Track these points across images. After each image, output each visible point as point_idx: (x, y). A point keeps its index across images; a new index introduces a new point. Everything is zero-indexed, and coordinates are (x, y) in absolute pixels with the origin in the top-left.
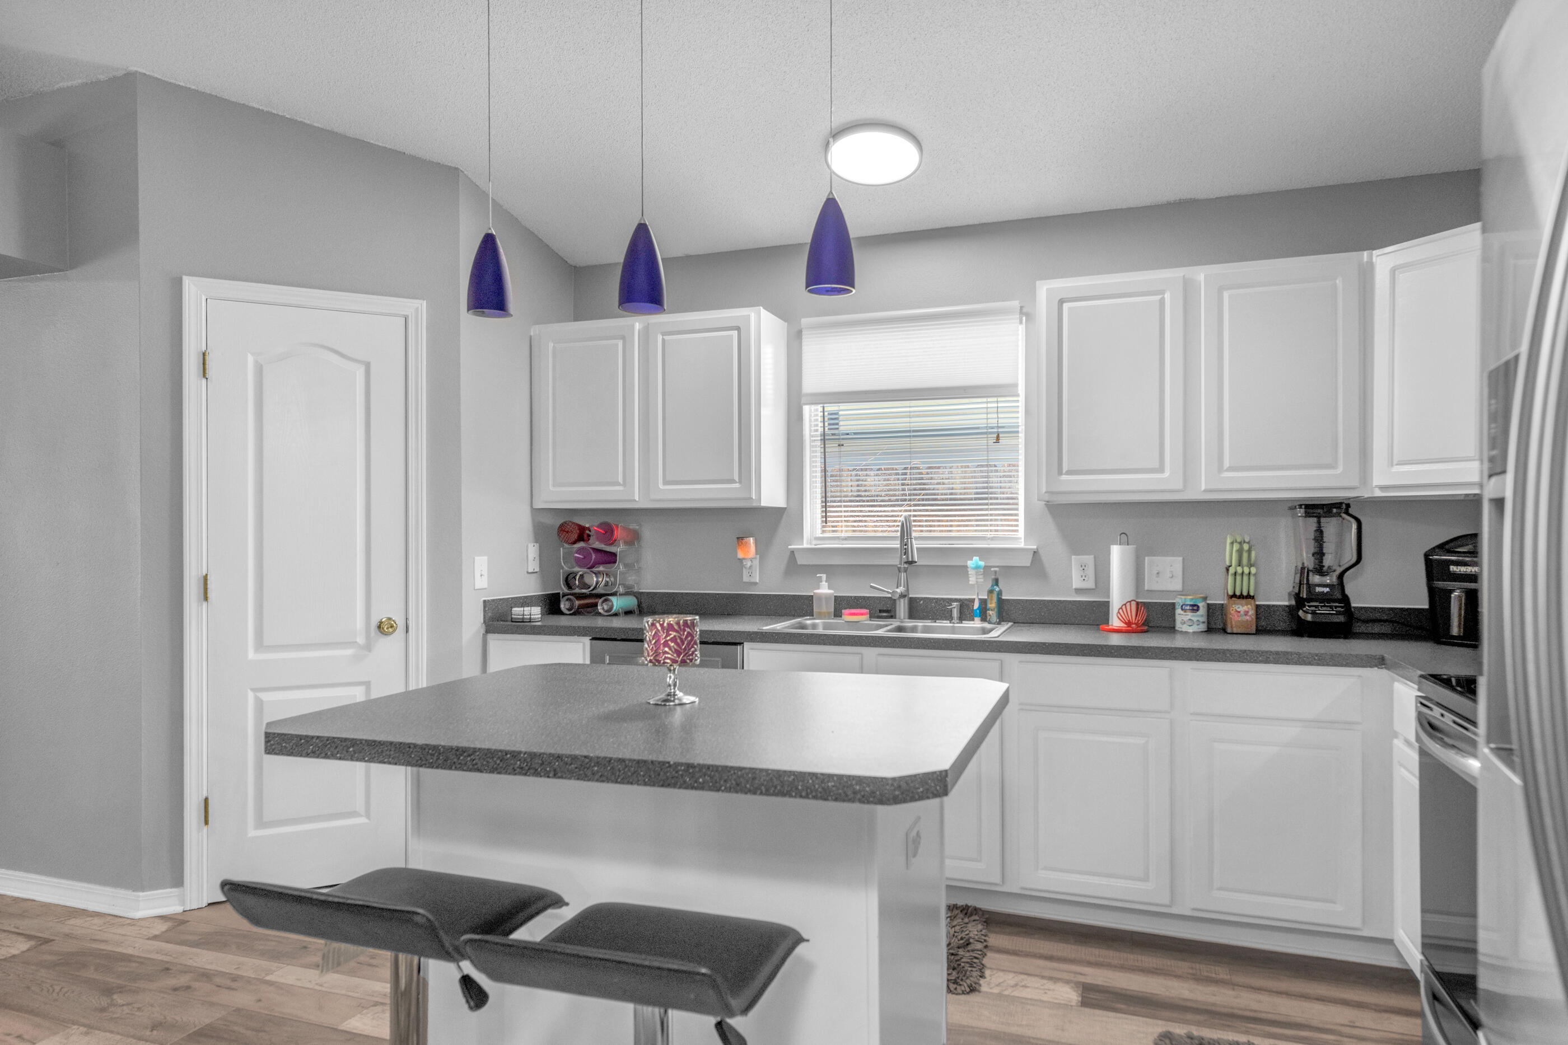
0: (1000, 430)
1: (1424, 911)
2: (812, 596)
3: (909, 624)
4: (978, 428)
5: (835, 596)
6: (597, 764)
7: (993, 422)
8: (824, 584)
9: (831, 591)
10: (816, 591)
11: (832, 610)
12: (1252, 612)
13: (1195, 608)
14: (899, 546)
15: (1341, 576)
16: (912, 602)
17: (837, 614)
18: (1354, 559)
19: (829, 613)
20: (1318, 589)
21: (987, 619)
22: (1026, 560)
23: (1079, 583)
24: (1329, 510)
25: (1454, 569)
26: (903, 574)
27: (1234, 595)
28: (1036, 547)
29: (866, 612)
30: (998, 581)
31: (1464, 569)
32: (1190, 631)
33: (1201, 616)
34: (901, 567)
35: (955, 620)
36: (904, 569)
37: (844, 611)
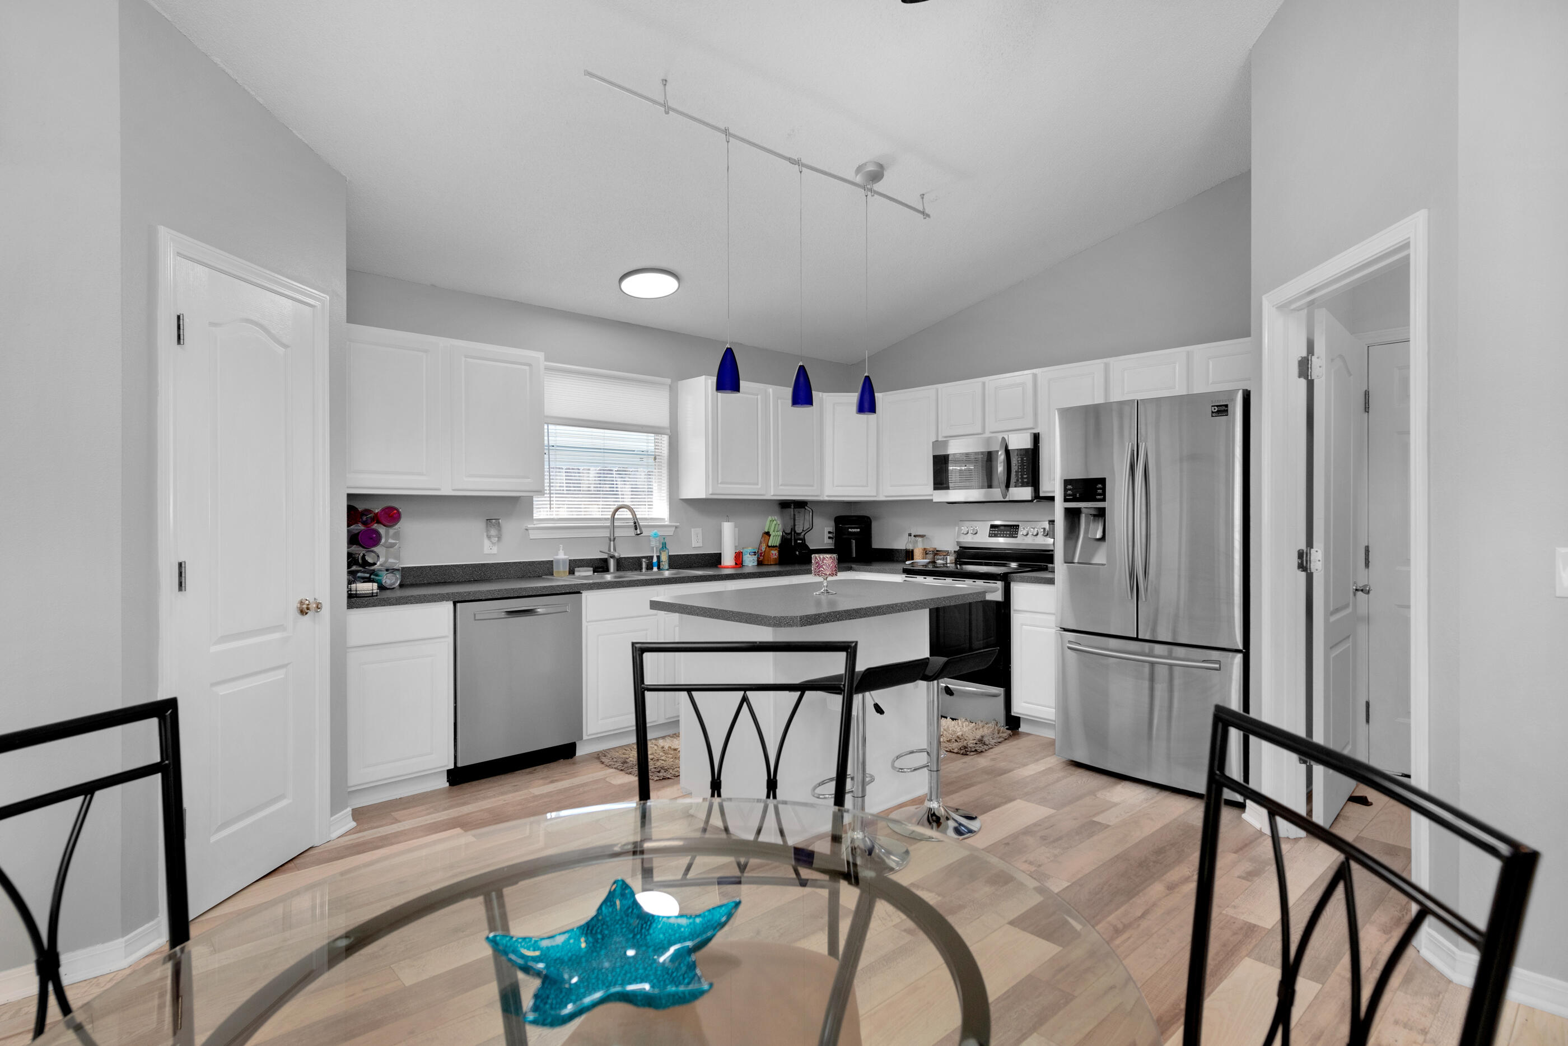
2: (552, 561)
3: (616, 574)
4: (634, 451)
5: (569, 560)
9: (566, 557)
10: (555, 557)
11: (566, 570)
12: (776, 554)
13: (753, 553)
14: (608, 524)
15: (804, 535)
16: (616, 559)
17: (572, 572)
18: (809, 528)
19: (563, 572)
20: (799, 541)
21: (661, 568)
22: (670, 532)
23: (696, 544)
24: (801, 505)
25: (850, 530)
26: (612, 542)
27: (771, 546)
28: (678, 524)
29: (592, 569)
30: (665, 543)
31: (854, 530)
32: (750, 564)
33: (755, 558)
34: (612, 538)
35: (644, 570)
36: (614, 539)
37: (576, 569)
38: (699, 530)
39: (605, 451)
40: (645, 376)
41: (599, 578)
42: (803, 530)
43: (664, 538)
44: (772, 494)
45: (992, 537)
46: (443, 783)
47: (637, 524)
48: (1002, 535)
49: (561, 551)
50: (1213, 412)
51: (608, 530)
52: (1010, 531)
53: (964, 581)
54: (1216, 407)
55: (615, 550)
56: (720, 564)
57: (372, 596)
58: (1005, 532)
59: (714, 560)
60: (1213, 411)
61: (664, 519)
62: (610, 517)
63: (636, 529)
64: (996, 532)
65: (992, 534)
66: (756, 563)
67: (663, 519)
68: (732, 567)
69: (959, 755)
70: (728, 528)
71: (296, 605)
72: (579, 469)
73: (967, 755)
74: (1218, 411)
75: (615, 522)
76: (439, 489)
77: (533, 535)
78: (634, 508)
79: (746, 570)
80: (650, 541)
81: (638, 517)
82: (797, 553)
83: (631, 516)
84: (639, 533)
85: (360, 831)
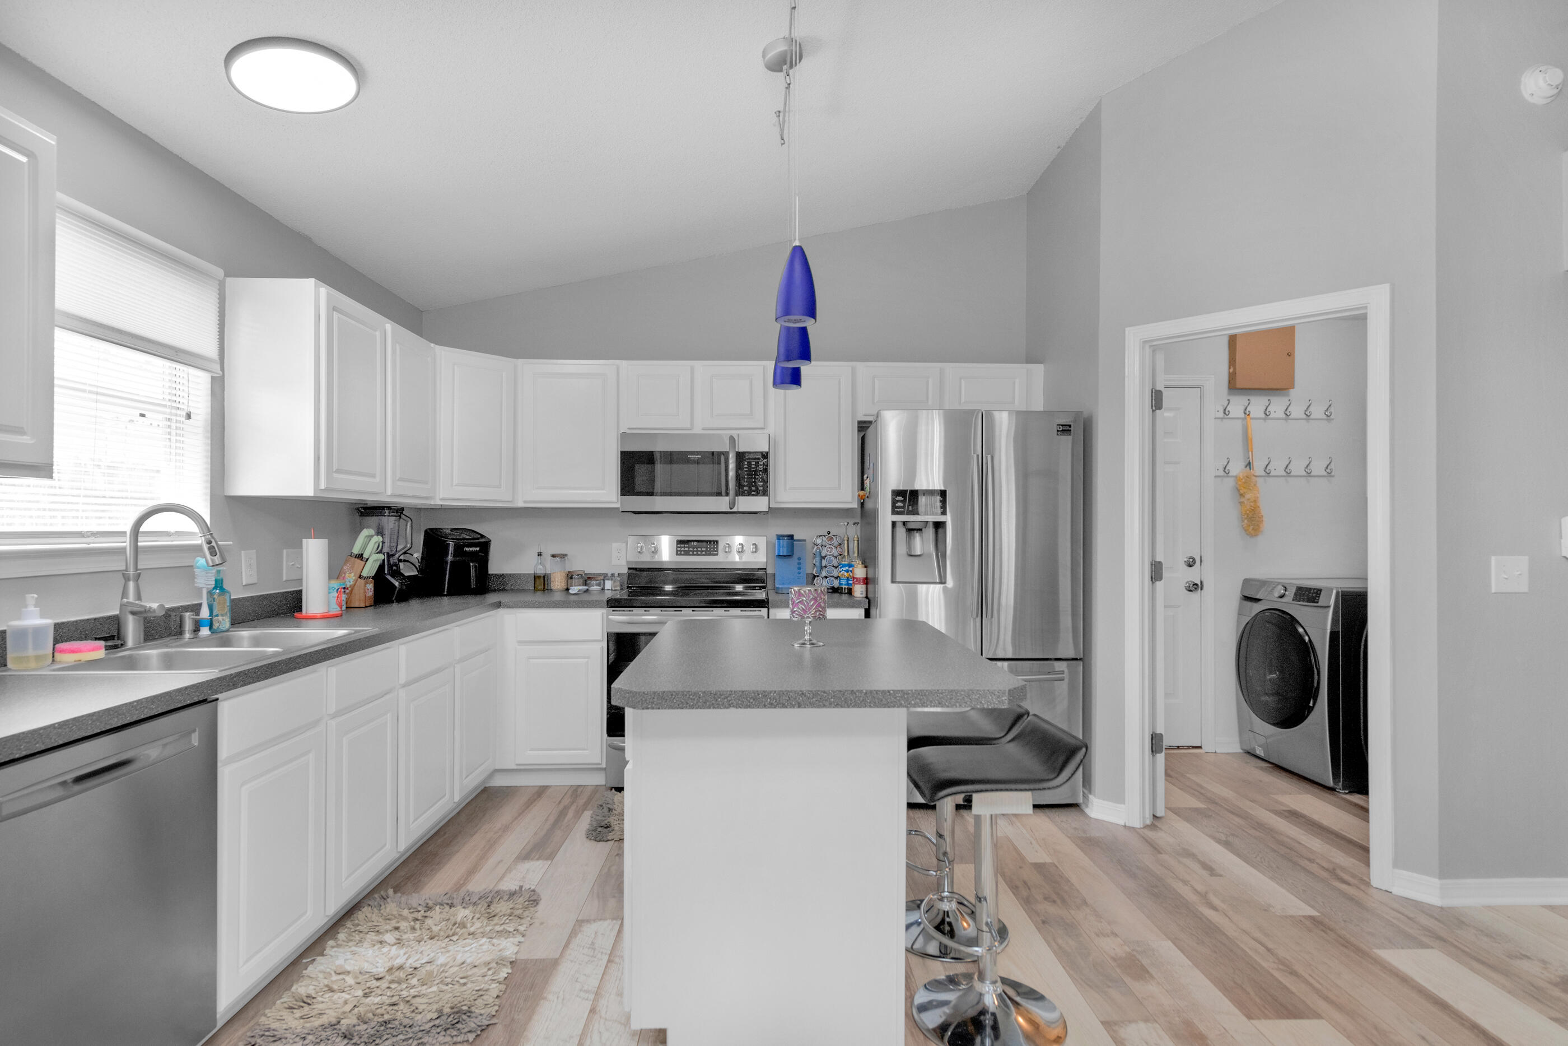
8: (33, 609)
10: (14, 623)
18: (409, 546)
20: (394, 567)
21: (214, 627)
23: (247, 579)
25: (466, 549)
26: (133, 583)
27: (365, 577)
31: (471, 549)
34: (131, 572)
35: (187, 635)
36: (136, 575)
38: (252, 554)
40: (177, 249)
42: (396, 551)
44: (389, 493)
45: (681, 554)
48: (695, 553)
50: (1058, 431)
51: (130, 555)
52: (707, 548)
54: (1061, 426)
55: (136, 596)
58: (699, 549)
60: (1059, 429)
64: (686, 549)
65: (681, 551)
70: (313, 550)
74: (1062, 430)
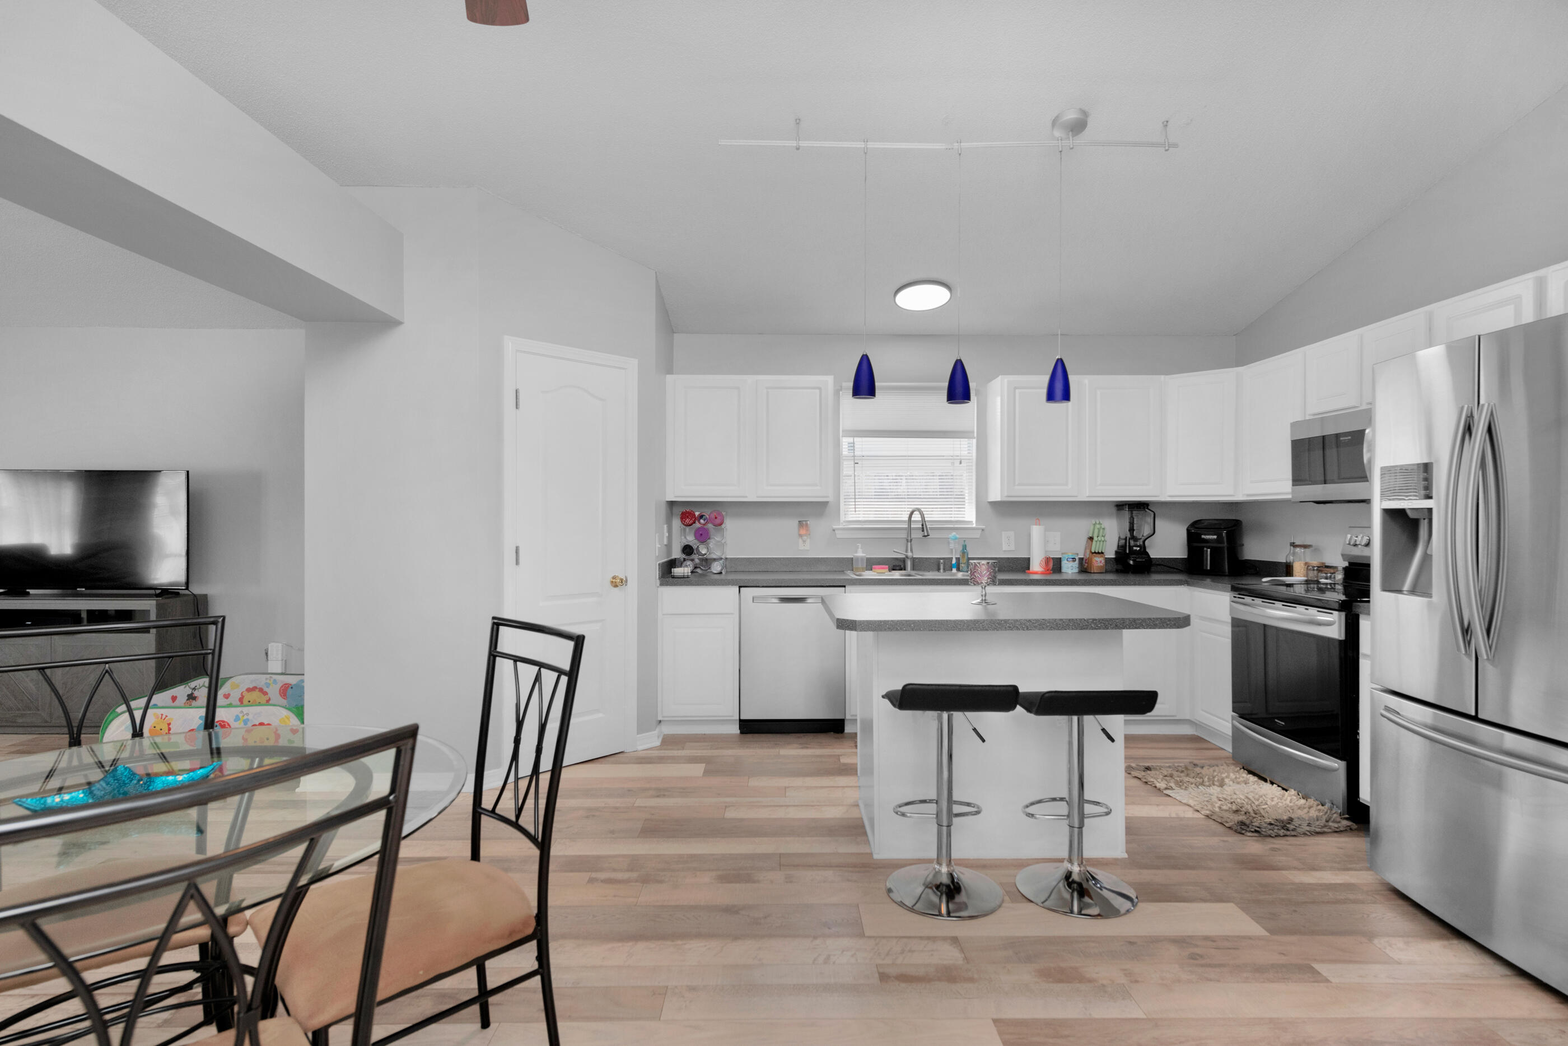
0: (962, 458)
1: (1234, 702)
2: (853, 558)
3: (913, 573)
4: (943, 456)
5: (867, 558)
6: (1049, 622)
7: (957, 453)
8: (860, 550)
9: (863, 555)
10: (856, 555)
11: (865, 566)
12: (1103, 561)
13: (1074, 560)
14: (907, 526)
15: (1144, 542)
16: (914, 560)
17: (869, 568)
18: (1152, 532)
19: (863, 568)
20: (1135, 548)
21: (961, 568)
22: (977, 535)
23: (1007, 548)
24: (1139, 507)
25: (1208, 537)
26: (909, 543)
27: (1095, 553)
28: (984, 527)
29: (887, 566)
30: (966, 546)
31: (1215, 537)
32: (1070, 572)
33: (1076, 564)
34: (909, 539)
35: (942, 571)
36: (911, 540)
37: (873, 566)
38: (1012, 534)
39: (909, 458)
41: (897, 575)
42: (1144, 536)
43: (965, 541)
44: (1087, 495)
46: (735, 729)
47: (924, 526)
49: (860, 549)
51: (906, 532)
53: (1295, 607)
55: (912, 550)
56: (1028, 568)
57: (684, 578)
59: (1022, 565)
61: (972, 522)
62: (907, 519)
63: (923, 531)
66: (1076, 570)
67: (970, 522)
68: (1042, 573)
69: (1231, 832)
70: (1037, 531)
71: (609, 578)
72: (887, 476)
73: (1243, 834)
75: (912, 524)
76: (746, 497)
77: (839, 535)
78: (925, 511)
79: (1064, 577)
80: (949, 543)
81: (926, 519)
82: (1131, 562)
83: (920, 519)
84: (926, 534)
85: (661, 750)
